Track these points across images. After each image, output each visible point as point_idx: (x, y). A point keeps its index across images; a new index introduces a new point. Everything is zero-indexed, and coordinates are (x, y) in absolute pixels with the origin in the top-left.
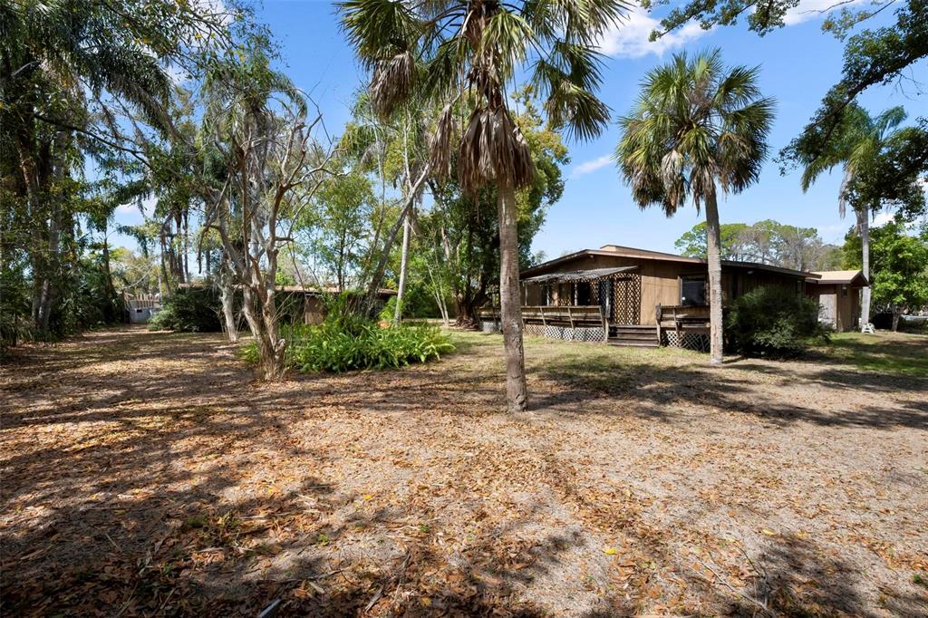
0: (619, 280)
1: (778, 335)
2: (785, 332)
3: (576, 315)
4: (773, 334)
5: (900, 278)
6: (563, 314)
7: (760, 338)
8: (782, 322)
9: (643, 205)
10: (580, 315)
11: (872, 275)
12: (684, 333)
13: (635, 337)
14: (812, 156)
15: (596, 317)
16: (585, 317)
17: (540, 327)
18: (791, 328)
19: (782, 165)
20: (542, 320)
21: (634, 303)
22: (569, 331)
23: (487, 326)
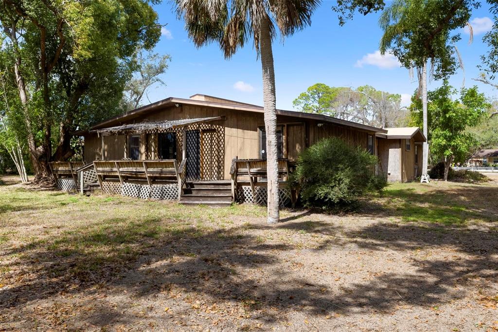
0: (204, 131)
1: (336, 189)
2: (342, 185)
3: (151, 170)
4: (332, 187)
5: (448, 134)
6: (140, 169)
7: (321, 192)
8: (341, 175)
9: (199, 42)
10: (156, 170)
11: (430, 131)
12: (258, 188)
13: (210, 194)
14: (366, 8)
15: (171, 172)
16: (161, 172)
17: (117, 184)
18: (347, 181)
19: (340, 14)
20: (117, 177)
21: (219, 156)
22: (146, 188)
23: (66, 183)
